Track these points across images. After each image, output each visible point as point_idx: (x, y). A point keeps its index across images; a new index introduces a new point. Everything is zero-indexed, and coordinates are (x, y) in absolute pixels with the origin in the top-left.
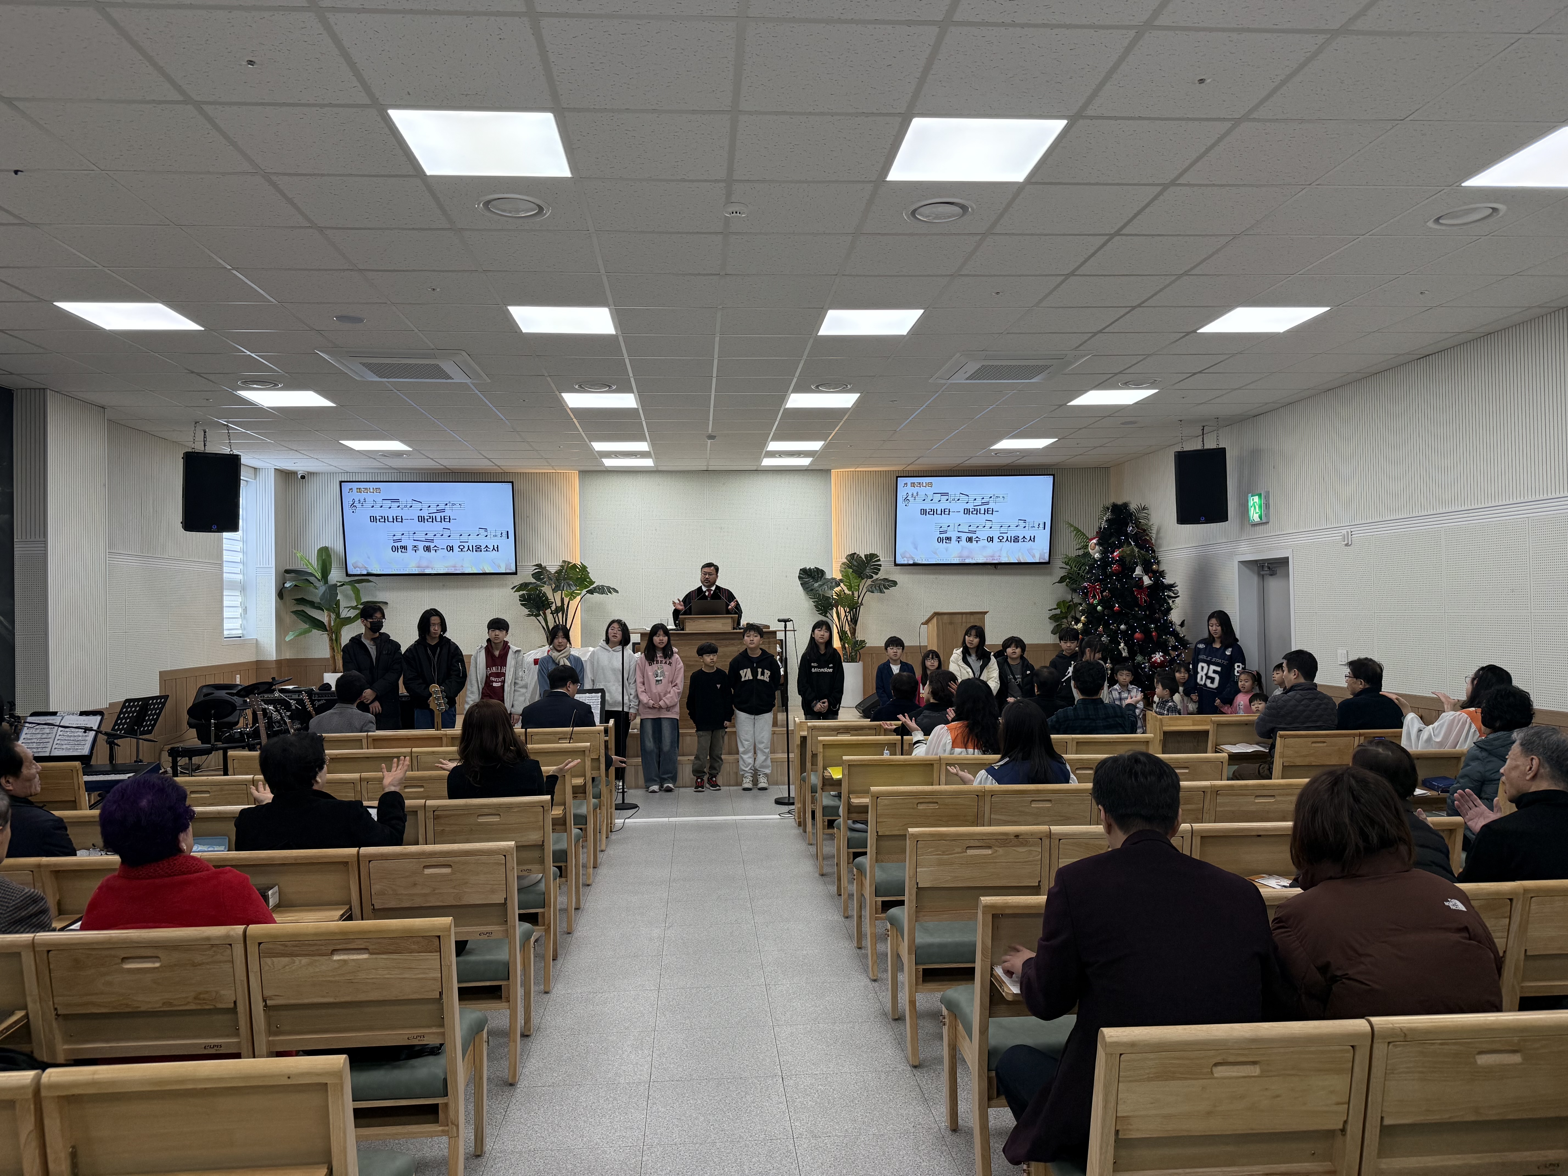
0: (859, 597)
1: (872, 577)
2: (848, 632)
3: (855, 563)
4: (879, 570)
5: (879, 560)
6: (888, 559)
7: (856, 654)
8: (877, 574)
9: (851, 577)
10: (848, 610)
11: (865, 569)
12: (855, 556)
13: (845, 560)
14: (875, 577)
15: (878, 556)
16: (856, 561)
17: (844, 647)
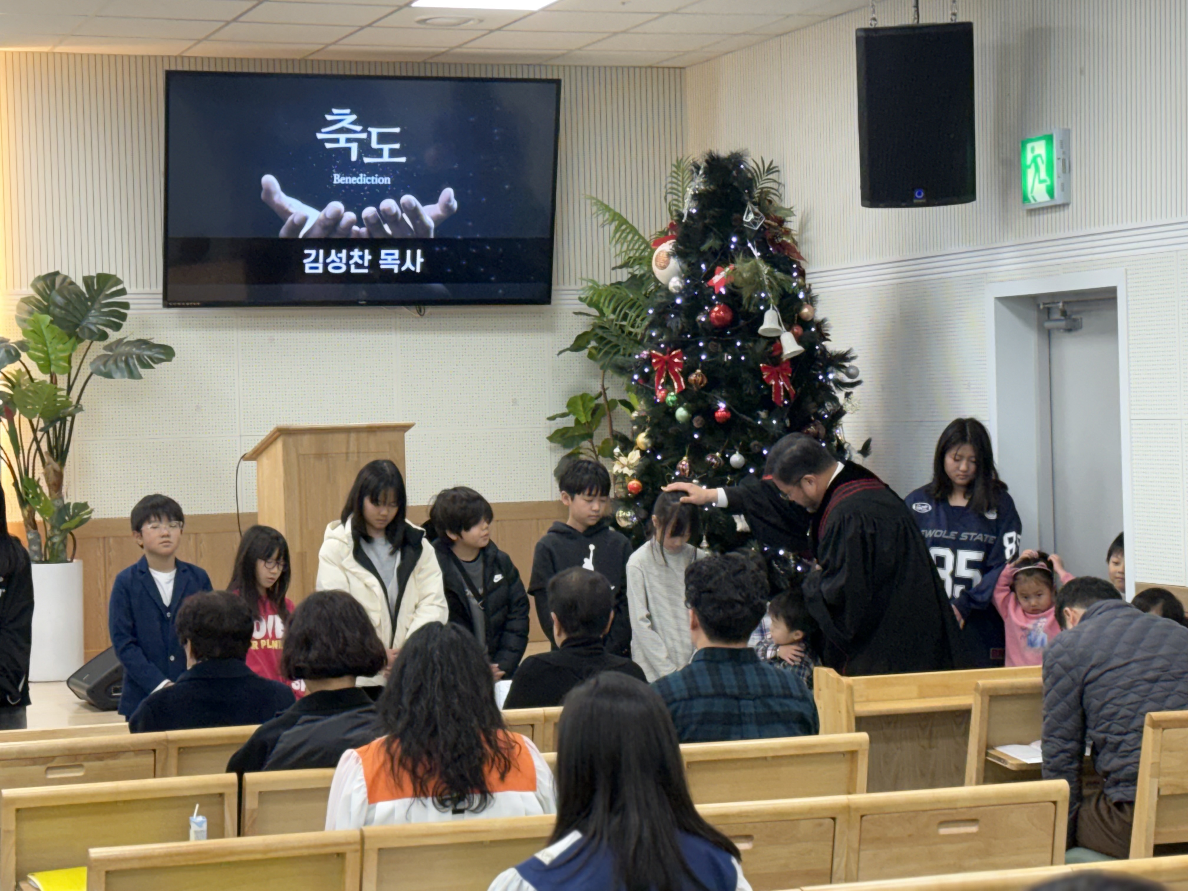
0: (70, 388)
1: (104, 336)
2: (43, 483)
3: (59, 299)
4: (123, 317)
5: (123, 292)
6: (147, 290)
7: (64, 542)
8: (117, 327)
9: (48, 336)
10: (42, 425)
11: (84, 316)
12: (58, 280)
13: (31, 292)
14: (114, 336)
15: (119, 282)
16: (60, 293)
17: (30, 523)
